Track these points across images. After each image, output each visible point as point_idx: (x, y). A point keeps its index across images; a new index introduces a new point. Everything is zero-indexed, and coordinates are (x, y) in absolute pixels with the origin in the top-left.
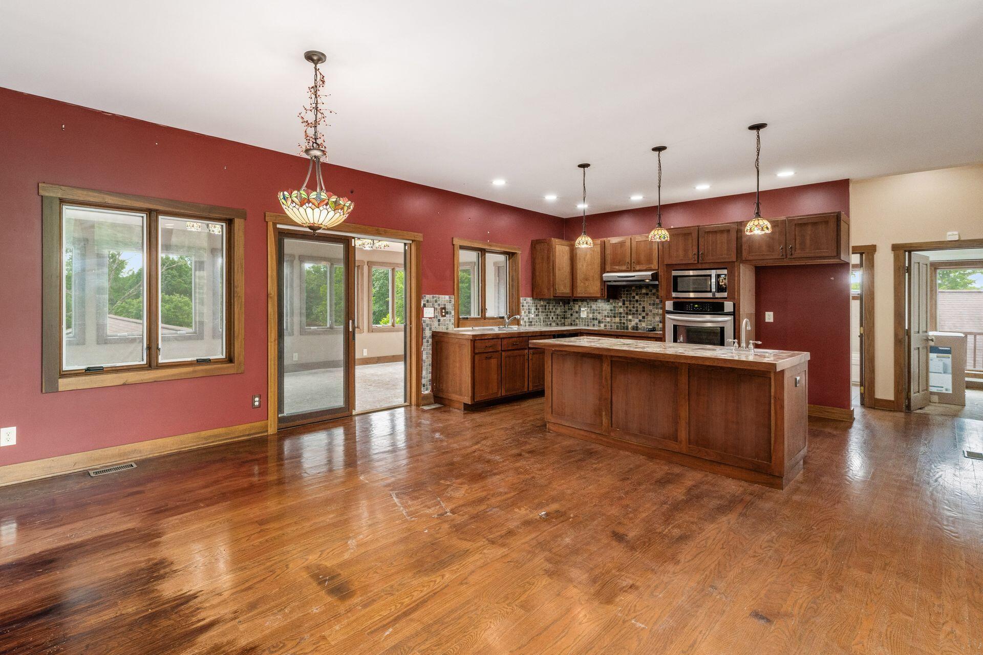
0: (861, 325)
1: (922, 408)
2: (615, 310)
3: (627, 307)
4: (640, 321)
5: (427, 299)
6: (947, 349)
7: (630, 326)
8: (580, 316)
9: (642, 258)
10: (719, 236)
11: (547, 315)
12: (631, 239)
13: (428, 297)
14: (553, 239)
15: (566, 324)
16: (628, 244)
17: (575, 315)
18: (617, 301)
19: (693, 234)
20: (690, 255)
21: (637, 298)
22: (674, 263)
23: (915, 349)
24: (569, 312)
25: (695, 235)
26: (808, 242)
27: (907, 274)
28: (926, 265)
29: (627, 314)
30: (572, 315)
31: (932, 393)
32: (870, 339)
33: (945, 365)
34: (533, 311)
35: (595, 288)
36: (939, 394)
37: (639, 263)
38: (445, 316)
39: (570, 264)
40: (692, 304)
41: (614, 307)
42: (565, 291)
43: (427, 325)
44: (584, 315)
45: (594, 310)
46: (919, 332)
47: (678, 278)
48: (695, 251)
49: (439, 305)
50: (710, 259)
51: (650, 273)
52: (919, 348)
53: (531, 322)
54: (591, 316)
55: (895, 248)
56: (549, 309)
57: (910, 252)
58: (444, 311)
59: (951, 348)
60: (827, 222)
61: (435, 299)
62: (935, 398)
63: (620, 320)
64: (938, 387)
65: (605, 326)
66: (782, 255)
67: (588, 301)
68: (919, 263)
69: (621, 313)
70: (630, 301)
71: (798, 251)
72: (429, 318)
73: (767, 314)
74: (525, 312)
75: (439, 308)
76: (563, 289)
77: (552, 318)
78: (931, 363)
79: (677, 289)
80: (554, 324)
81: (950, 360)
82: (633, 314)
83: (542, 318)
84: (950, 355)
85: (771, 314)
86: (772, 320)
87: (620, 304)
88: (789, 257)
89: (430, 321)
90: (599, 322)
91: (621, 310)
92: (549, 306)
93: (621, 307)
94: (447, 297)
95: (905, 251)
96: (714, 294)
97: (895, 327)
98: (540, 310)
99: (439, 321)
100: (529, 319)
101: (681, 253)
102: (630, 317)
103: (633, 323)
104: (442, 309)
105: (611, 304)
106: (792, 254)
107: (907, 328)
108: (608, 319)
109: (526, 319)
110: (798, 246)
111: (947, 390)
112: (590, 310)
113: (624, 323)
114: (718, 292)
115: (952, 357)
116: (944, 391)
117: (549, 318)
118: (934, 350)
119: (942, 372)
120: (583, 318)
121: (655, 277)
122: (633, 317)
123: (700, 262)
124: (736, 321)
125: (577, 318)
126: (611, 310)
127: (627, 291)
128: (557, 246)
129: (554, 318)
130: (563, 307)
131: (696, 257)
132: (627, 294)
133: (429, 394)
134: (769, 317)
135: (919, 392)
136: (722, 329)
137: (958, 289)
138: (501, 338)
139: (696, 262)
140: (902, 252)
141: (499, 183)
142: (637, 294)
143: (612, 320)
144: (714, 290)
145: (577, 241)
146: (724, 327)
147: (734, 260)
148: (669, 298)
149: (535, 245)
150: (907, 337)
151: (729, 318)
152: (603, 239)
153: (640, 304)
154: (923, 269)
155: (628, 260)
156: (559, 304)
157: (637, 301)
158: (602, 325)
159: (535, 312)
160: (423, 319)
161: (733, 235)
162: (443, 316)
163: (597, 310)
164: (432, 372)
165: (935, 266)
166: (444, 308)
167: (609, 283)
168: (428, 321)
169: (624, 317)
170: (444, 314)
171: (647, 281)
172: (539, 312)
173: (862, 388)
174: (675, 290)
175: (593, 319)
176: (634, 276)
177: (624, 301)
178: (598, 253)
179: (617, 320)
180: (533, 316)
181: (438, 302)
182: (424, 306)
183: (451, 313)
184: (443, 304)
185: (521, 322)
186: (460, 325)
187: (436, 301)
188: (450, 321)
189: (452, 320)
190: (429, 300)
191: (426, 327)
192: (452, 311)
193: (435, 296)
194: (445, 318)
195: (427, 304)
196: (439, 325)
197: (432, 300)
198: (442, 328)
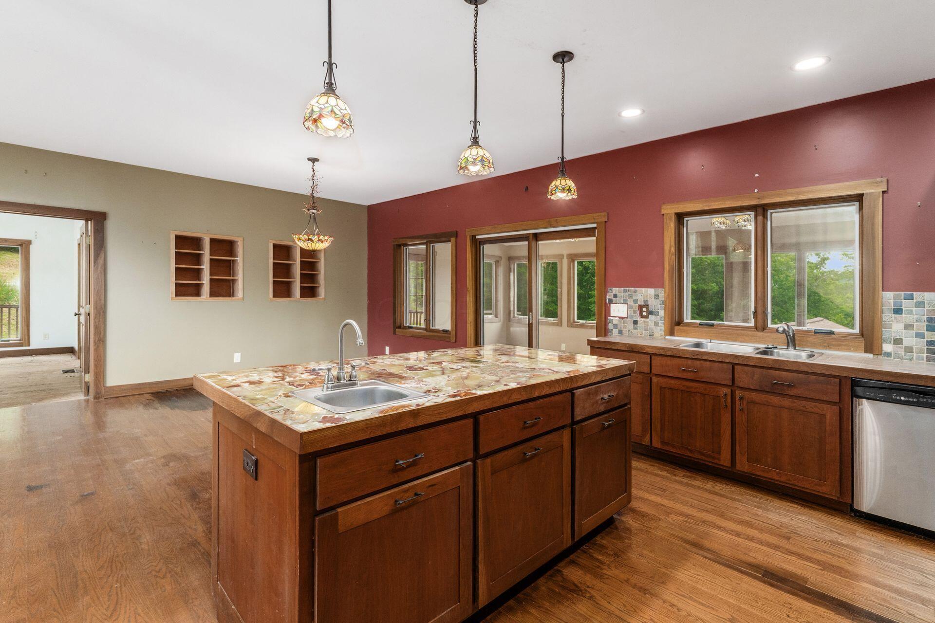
5: (614, 293)
13: (615, 290)
38: (646, 317)
43: (616, 326)
49: (635, 301)
58: (644, 310)
61: (628, 293)
72: (620, 317)
74: (908, 327)
75: (636, 306)
89: (620, 322)
94: (651, 291)
99: (635, 322)
100: (931, 343)
104: (641, 307)
109: (913, 342)
160: (609, 318)
162: (642, 317)
166: (646, 305)
168: (617, 321)
170: (645, 314)
181: (634, 298)
182: (611, 301)
183: (657, 314)
184: (644, 301)
185: (887, 347)
186: (675, 333)
187: (630, 296)
188: (656, 324)
189: (660, 324)
190: (619, 295)
191: (612, 328)
192: (659, 311)
193: (628, 289)
194: (648, 320)
195: (614, 300)
196: (635, 328)
197: (622, 294)
198: (642, 333)
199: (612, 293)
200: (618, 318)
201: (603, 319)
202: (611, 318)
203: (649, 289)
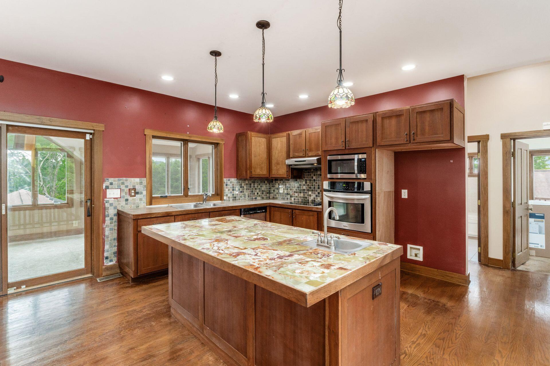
0: (479, 199)
1: (524, 263)
2: (300, 187)
3: (308, 185)
4: (316, 196)
5: (110, 182)
6: (541, 215)
7: (310, 200)
8: (279, 191)
9: (313, 146)
10: (360, 124)
11: (252, 192)
12: (305, 131)
13: (111, 180)
14: (249, 132)
15: (271, 197)
16: (304, 135)
17: (276, 191)
18: (302, 180)
19: (342, 124)
20: (340, 143)
21: (314, 178)
22: (329, 149)
23: (518, 218)
24: (273, 189)
25: (343, 125)
26: (427, 128)
27: (512, 158)
28: (527, 151)
29: (308, 190)
30: (274, 190)
31: (531, 249)
32: (485, 210)
33: (540, 227)
34: (237, 189)
35: (282, 171)
36: (537, 250)
37: (311, 150)
39: (267, 152)
40: (341, 184)
41: (300, 185)
42: (261, 173)
43: (111, 205)
44: (281, 191)
45: (287, 187)
46: (521, 204)
47: (332, 162)
48: (343, 139)
49: (127, 186)
50: (354, 145)
51: (316, 158)
52: (521, 217)
53: (235, 197)
54: (286, 191)
55: (504, 137)
56: (254, 187)
57: (514, 140)
58: (132, 192)
59: (544, 214)
60: (442, 109)
61: (121, 181)
62: (533, 253)
63: (304, 195)
64: (535, 244)
65: (295, 199)
66: (407, 141)
67: (284, 180)
68: (521, 149)
69: (304, 190)
70: (310, 180)
71: (419, 136)
72: (114, 198)
73: (403, 191)
74: (229, 190)
75: (127, 190)
76: (261, 171)
77: (258, 194)
78: (530, 225)
79: (331, 172)
80: (259, 198)
81: (544, 223)
82: (312, 190)
83: (247, 194)
84: (544, 220)
85: (406, 191)
86: (406, 197)
87: (304, 183)
88: (412, 142)
89: (115, 201)
90: (291, 197)
91: (304, 187)
92: (254, 184)
93: (304, 185)
94: (137, 180)
95: (511, 139)
96: (357, 176)
97: (503, 200)
98: (245, 187)
99: (127, 200)
100: (233, 195)
101: (333, 140)
102: (310, 193)
103: (312, 198)
104: (130, 190)
105: (298, 183)
106: (414, 140)
107: (512, 201)
108: (296, 194)
109: (230, 195)
110: (419, 132)
111: (541, 246)
112: (285, 187)
113: (306, 198)
114: (360, 174)
115: (545, 222)
116: (540, 247)
117: (254, 193)
118: (532, 216)
119: (538, 233)
120: (281, 194)
121: (319, 161)
122: (312, 193)
123: (347, 148)
124: (373, 198)
125: (277, 193)
126: (298, 187)
127: (308, 172)
128: (253, 138)
129: (259, 193)
130: (268, 185)
131: (344, 143)
132: (308, 175)
133: (114, 265)
134: (405, 194)
135: (521, 251)
136: (363, 205)
137: (541, 169)
138: (175, 216)
139: (344, 148)
140: (509, 139)
141: (167, 78)
142: (314, 175)
143: (298, 195)
144: (356, 172)
145: (209, 126)
146: (364, 204)
147: (371, 146)
148: (326, 179)
149: (238, 137)
150: (512, 208)
151: (368, 196)
152: (287, 132)
153: (316, 183)
154: (525, 154)
155: (304, 148)
156: (265, 182)
157: (314, 180)
158: (293, 199)
159: (239, 190)
161: (370, 123)
162: (131, 196)
163: (289, 187)
164: (118, 245)
165: (532, 153)
166: (134, 189)
167: (292, 167)
168: (111, 201)
169: (306, 193)
170: (133, 194)
171: (316, 164)
172: (243, 189)
173: (480, 248)
174: (330, 172)
175: (287, 194)
176: (305, 161)
177: (306, 180)
178: (285, 143)
179: (302, 195)
180: (237, 192)
181: (126, 184)
182: (107, 187)
183: (142, 193)
184: (133, 186)
185: (225, 198)
186: (153, 203)
187: (123, 183)
188: (141, 200)
189: (143, 199)
190: (114, 183)
191: (109, 206)
192: (143, 191)
193: (121, 179)
194: (135, 197)
195: (110, 186)
196: (127, 204)
197: (117, 183)
198: (131, 206)
199: (108, 181)
200: (113, 199)
201: (101, 201)
202: (107, 199)
203: (136, 179)
